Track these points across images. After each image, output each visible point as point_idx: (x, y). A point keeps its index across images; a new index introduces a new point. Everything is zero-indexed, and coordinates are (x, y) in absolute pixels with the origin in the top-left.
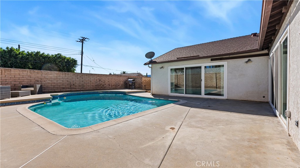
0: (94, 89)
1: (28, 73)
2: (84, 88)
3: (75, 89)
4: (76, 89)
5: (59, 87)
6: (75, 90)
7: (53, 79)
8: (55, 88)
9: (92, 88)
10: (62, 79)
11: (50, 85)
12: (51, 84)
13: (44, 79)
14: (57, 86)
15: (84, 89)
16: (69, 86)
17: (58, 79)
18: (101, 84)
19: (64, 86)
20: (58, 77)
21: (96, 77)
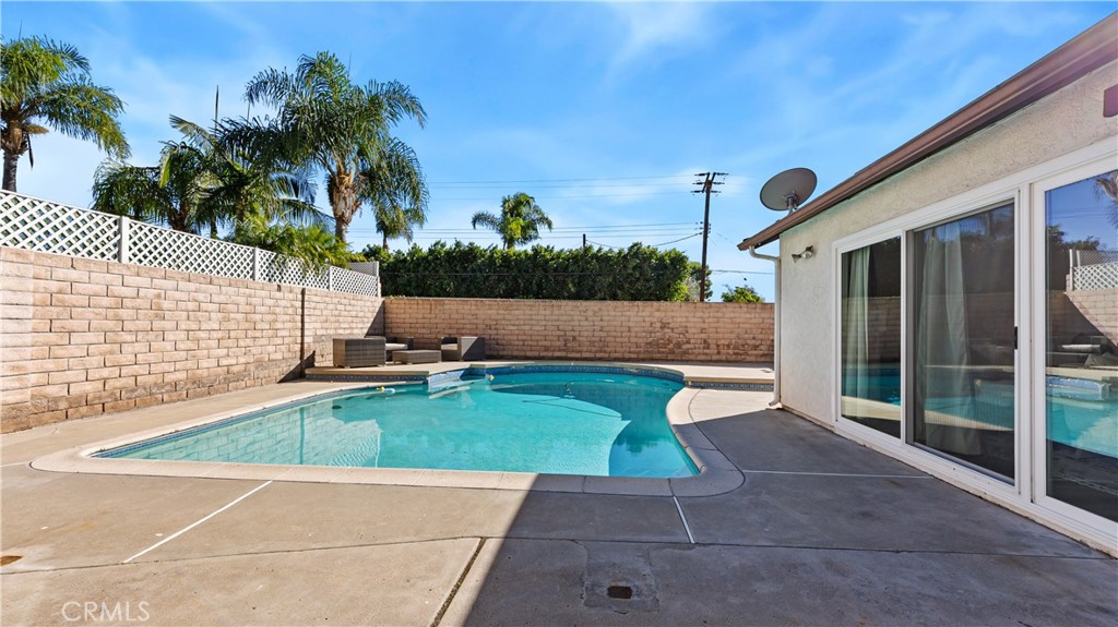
0: (641, 356)
1: (473, 308)
2: (605, 352)
3: (578, 352)
4: (581, 352)
5: (535, 343)
6: (578, 355)
7: (522, 322)
8: (524, 348)
9: (634, 353)
10: (544, 323)
11: (515, 338)
12: (518, 335)
13: (504, 322)
14: (530, 343)
15: (606, 356)
16: (561, 343)
17: (534, 322)
18: (670, 341)
19: (547, 343)
20: (534, 317)
21: (648, 314)
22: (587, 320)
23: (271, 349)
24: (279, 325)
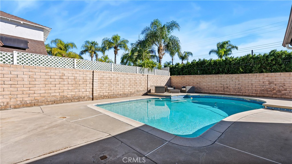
0: (258, 95)
1: (193, 78)
2: (240, 92)
3: (228, 92)
4: (230, 92)
5: (213, 89)
6: (229, 93)
7: (208, 82)
8: (209, 90)
9: (254, 93)
10: (216, 82)
11: (206, 87)
12: (207, 86)
13: (202, 82)
14: (211, 88)
15: (241, 94)
16: (222, 89)
17: (212, 82)
18: (274, 89)
19: (217, 89)
20: (212, 80)
21: (262, 78)
22: (232, 81)
23: (140, 88)
24: (142, 83)
